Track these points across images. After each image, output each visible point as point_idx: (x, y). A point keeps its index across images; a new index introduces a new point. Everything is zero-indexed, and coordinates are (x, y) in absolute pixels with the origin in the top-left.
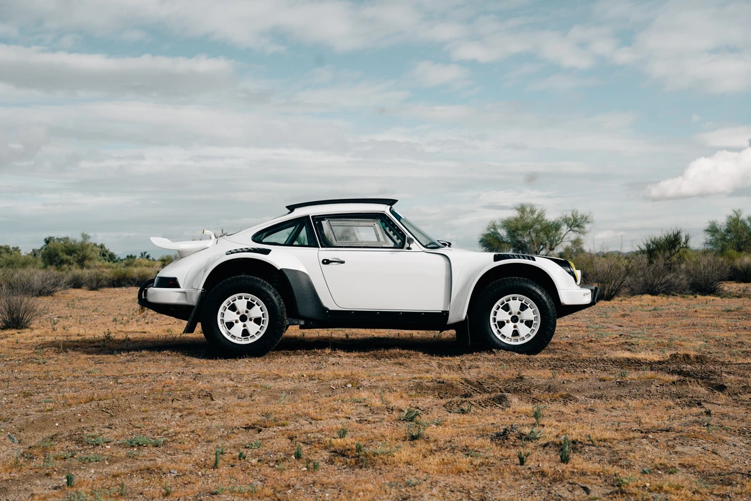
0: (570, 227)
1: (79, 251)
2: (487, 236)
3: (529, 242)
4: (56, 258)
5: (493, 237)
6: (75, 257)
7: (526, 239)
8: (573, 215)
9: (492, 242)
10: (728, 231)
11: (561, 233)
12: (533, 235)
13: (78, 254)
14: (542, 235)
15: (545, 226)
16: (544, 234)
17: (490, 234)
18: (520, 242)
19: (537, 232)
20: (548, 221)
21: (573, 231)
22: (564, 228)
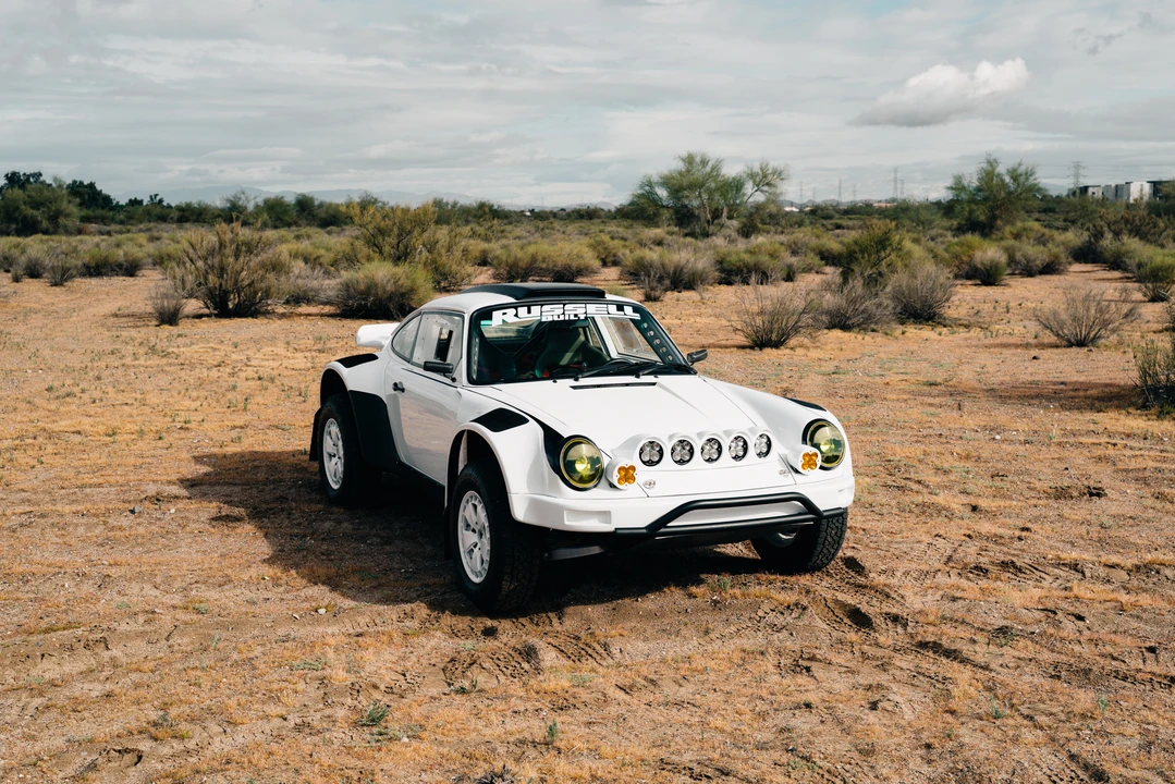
0: (758, 186)
1: (51, 202)
2: (640, 196)
3: (699, 208)
4: (17, 214)
5: (648, 198)
6: (43, 212)
7: (695, 203)
8: (761, 169)
9: (645, 205)
10: (979, 189)
11: (744, 195)
12: (705, 196)
13: (49, 208)
14: (717, 196)
15: (720, 184)
16: (720, 196)
17: (643, 195)
18: (686, 206)
19: (711, 193)
20: (726, 177)
21: (762, 191)
22: (749, 188)
